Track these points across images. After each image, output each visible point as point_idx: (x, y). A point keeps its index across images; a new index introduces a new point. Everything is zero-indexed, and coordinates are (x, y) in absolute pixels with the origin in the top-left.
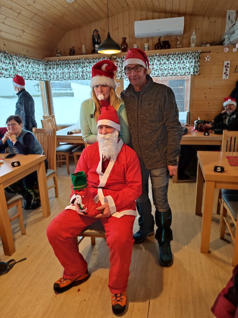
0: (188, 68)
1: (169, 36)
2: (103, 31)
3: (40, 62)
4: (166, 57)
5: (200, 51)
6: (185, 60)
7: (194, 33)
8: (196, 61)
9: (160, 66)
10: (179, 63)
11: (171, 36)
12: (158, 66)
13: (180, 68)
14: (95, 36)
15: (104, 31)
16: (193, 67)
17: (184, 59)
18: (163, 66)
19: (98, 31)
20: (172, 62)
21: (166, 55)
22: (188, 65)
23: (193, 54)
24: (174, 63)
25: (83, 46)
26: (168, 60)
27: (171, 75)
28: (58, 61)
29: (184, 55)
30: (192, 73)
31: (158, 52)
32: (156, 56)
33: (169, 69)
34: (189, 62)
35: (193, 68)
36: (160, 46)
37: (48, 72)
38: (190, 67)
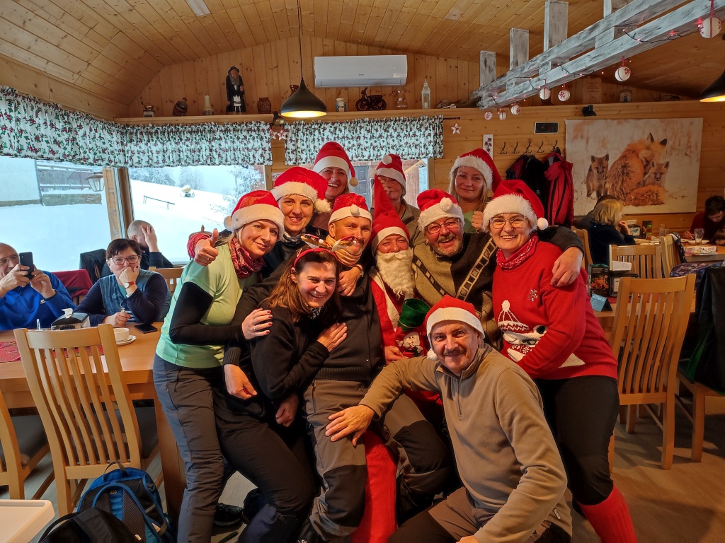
2: (247, 69)
4: (383, 126)
5: (442, 117)
6: (417, 131)
7: (426, 85)
8: (436, 134)
9: (372, 141)
10: (405, 136)
12: (368, 140)
13: (410, 146)
14: (232, 80)
17: (414, 129)
18: (378, 142)
20: (395, 134)
21: (382, 121)
22: (422, 140)
23: (430, 121)
24: (398, 136)
26: (385, 131)
28: (150, 125)
29: (414, 122)
30: (432, 155)
31: (366, 114)
32: (364, 122)
34: (424, 134)
35: (432, 146)
36: (367, 105)
37: (127, 148)
38: (427, 144)
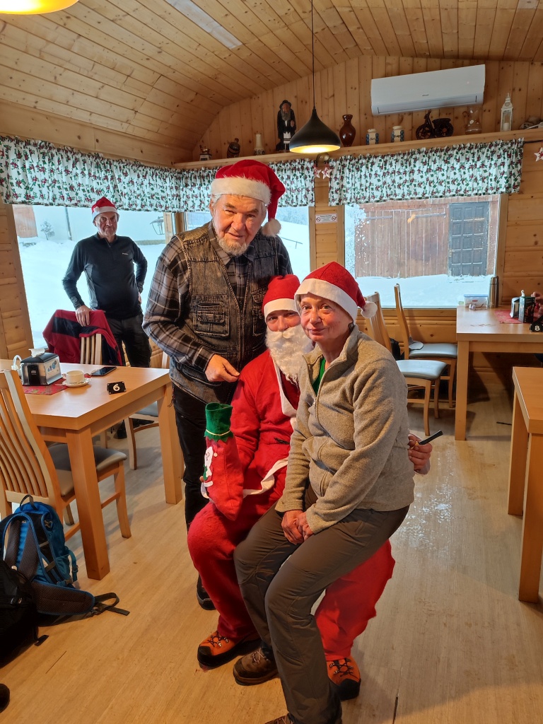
0: (493, 178)
1: (449, 108)
2: (302, 102)
3: (167, 173)
4: (443, 156)
5: (523, 140)
6: (487, 161)
7: (508, 100)
8: (512, 163)
9: (429, 175)
10: (471, 167)
11: (453, 108)
12: (424, 175)
13: (476, 179)
14: (283, 115)
15: (304, 102)
16: (505, 175)
17: (483, 158)
18: (435, 176)
19: (290, 104)
20: (457, 166)
21: (442, 151)
22: (493, 171)
23: (505, 147)
24: (461, 168)
25: (258, 136)
26: (446, 162)
27: (454, 195)
28: (203, 169)
29: (483, 149)
30: (504, 190)
31: (424, 143)
32: (420, 153)
33: (448, 180)
34: (495, 164)
35: (506, 178)
36: (428, 131)
37: (182, 193)
38: (499, 176)
